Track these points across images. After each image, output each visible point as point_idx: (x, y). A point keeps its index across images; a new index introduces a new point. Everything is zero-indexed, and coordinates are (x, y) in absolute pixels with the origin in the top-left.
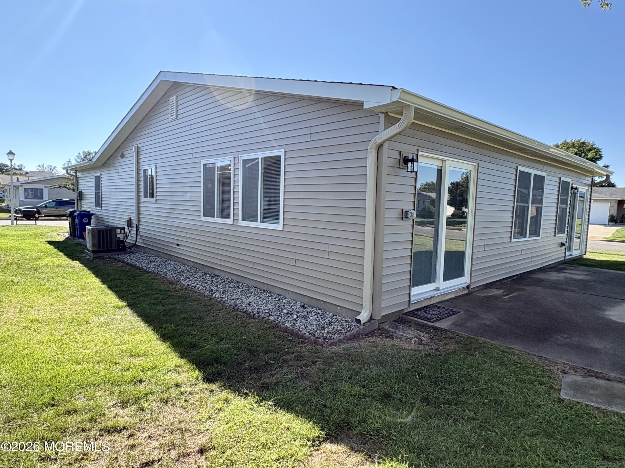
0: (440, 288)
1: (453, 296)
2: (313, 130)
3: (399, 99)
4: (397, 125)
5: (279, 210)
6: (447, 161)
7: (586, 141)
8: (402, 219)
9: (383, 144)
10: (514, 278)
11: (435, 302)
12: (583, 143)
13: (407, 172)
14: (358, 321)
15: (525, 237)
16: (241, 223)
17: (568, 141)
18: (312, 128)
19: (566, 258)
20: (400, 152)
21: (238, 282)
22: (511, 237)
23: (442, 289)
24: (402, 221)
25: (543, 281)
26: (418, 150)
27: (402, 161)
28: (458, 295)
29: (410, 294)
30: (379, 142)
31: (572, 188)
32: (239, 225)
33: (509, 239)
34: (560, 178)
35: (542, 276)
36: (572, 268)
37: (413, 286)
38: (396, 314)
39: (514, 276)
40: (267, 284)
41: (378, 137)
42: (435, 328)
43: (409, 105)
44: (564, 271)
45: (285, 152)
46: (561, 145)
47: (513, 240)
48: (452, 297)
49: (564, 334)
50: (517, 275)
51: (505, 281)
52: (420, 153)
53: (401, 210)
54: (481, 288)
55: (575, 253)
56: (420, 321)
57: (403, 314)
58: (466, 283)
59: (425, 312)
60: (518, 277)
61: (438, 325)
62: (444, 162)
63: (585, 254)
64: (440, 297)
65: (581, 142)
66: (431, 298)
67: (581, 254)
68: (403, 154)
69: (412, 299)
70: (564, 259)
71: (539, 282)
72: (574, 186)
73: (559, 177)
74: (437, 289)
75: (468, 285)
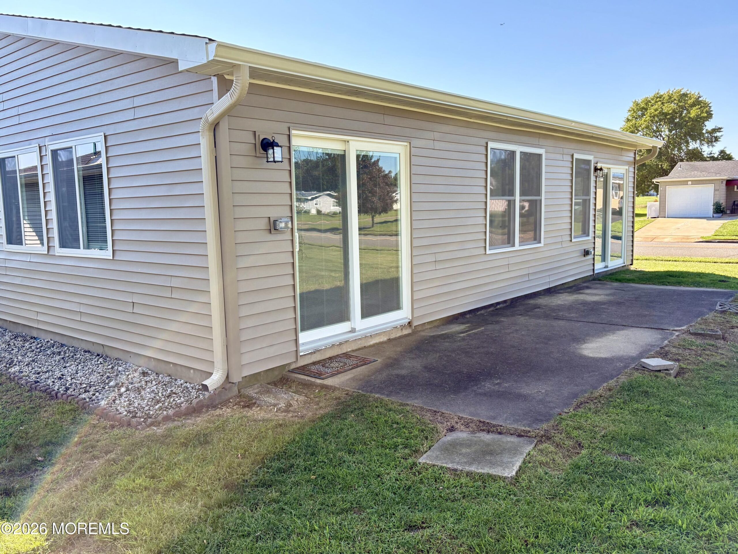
0: (357, 330)
1: (384, 339)
2: (138, 101)
3: (215, 56)
4: (228, 94)
5: (105, 227)
6: (350, 142)
7: (688, 92)
8: (271, 232)
9: (219, 122)
10: (498, 307)
11: (349, 350)
12: (685, 95)
13: (268, 162)
14: (205, 388)
15: (513, 245)
16: (58, 251)
17: (662, 94)
18: (135, 98)
19: (596, 272)
20: (255, 132)
21: (62, 345)
22: (485, 247)
23: (360, 331)
24: (270, 235)
25: (539, 308)
26: (289, 128)
27: (258, 146)
28: (393, 336)
29: (296, 341)
30: (211, 118)
31: (596, 169)
32: (57, 254)
33: (483, 249)
34: (572, 156)
35: (542, 301)
36: (599, 286)
37: (303, 330)
38: (276, 373)
39: (498, 303)
40: (103, 345)
41: (208, 112)
42: (324, 387)
43: (240, 65)
44: (581, 291)
45: (105, 136)
46: (652, 99)
47: (488, 252)
48: (382, 340)
49: (497, 379)
50: (505, 302)
51: (482, 312)
52: (293, 132)
53: (267, 220)
54: (436, 324)
55: (614, 264)
56: (306, 378)
57: (289, 371)
58: (406, 318)
59: (323, 366)
60: (507, 304)
61: (329, 382)
62: (346, 142)
63: (632, 264)
64: (359, 342)
65: (682, 93)
66: (341, 344)
67: (624, 265)
68: (259, 135)
69: (301, 348)
70: (592, 273)
71: (530, 311)
72: (599, 166)
73: (571, 154)
74: (353, 331)
75: (409, 321)
